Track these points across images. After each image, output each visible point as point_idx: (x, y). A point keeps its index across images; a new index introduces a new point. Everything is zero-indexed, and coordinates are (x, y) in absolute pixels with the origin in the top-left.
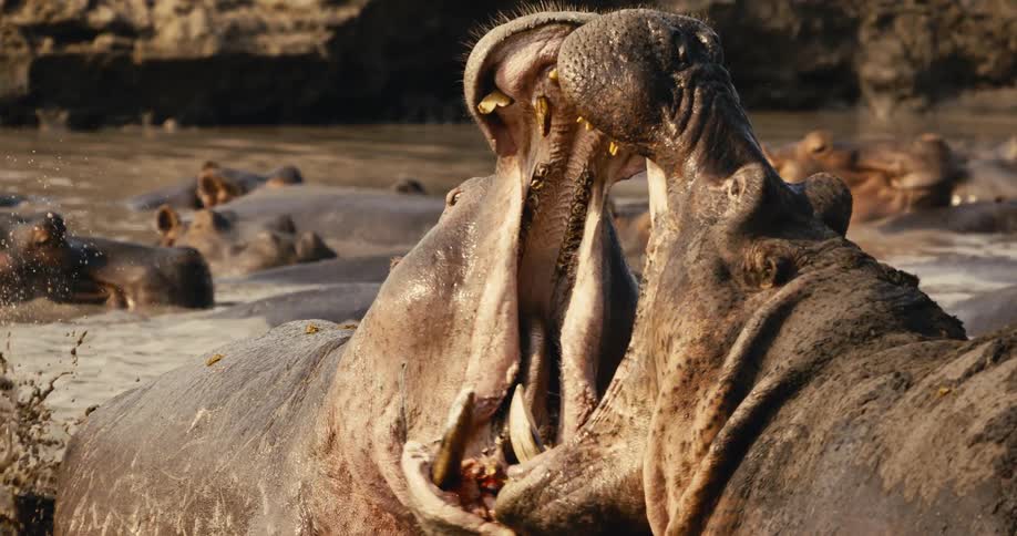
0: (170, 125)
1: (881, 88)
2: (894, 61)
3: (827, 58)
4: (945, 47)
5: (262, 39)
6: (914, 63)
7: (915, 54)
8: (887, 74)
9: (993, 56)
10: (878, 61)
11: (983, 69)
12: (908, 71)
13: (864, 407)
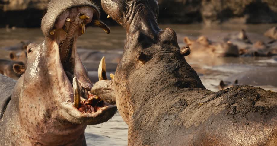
0: (14, 28)
1: (208, 18)
2: (212, 11)
3: (193, 10)
4: (225, 7)
5: (39, 5)
6: (217, 11)
7: (217, 8)
8: (210, 14)
9: (238, 9)
10: (207, 11)
11: (235, 13)
12: (215, 13)
13: (171, 109)
